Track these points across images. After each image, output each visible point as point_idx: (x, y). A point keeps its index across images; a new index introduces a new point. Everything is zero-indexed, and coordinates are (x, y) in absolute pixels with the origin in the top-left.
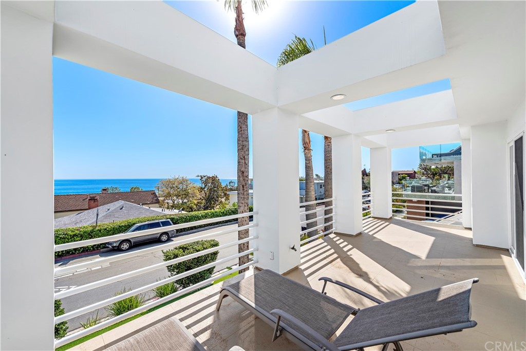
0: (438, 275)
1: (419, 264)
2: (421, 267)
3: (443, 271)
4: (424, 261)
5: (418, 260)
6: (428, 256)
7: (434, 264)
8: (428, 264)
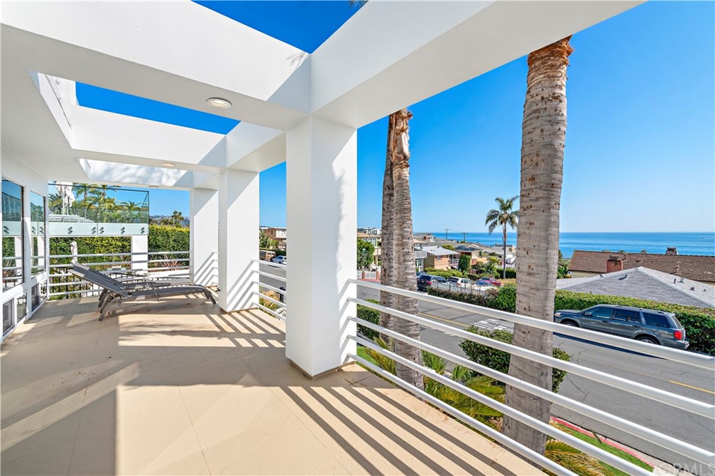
0: (88, 370)
1: (122, 372)
2: (117, 369)
3: (82, 378)
4: (117, 383)
5: (129, 379)
6: (113, 395)
7: (98, 385)
8: (108, 379)
